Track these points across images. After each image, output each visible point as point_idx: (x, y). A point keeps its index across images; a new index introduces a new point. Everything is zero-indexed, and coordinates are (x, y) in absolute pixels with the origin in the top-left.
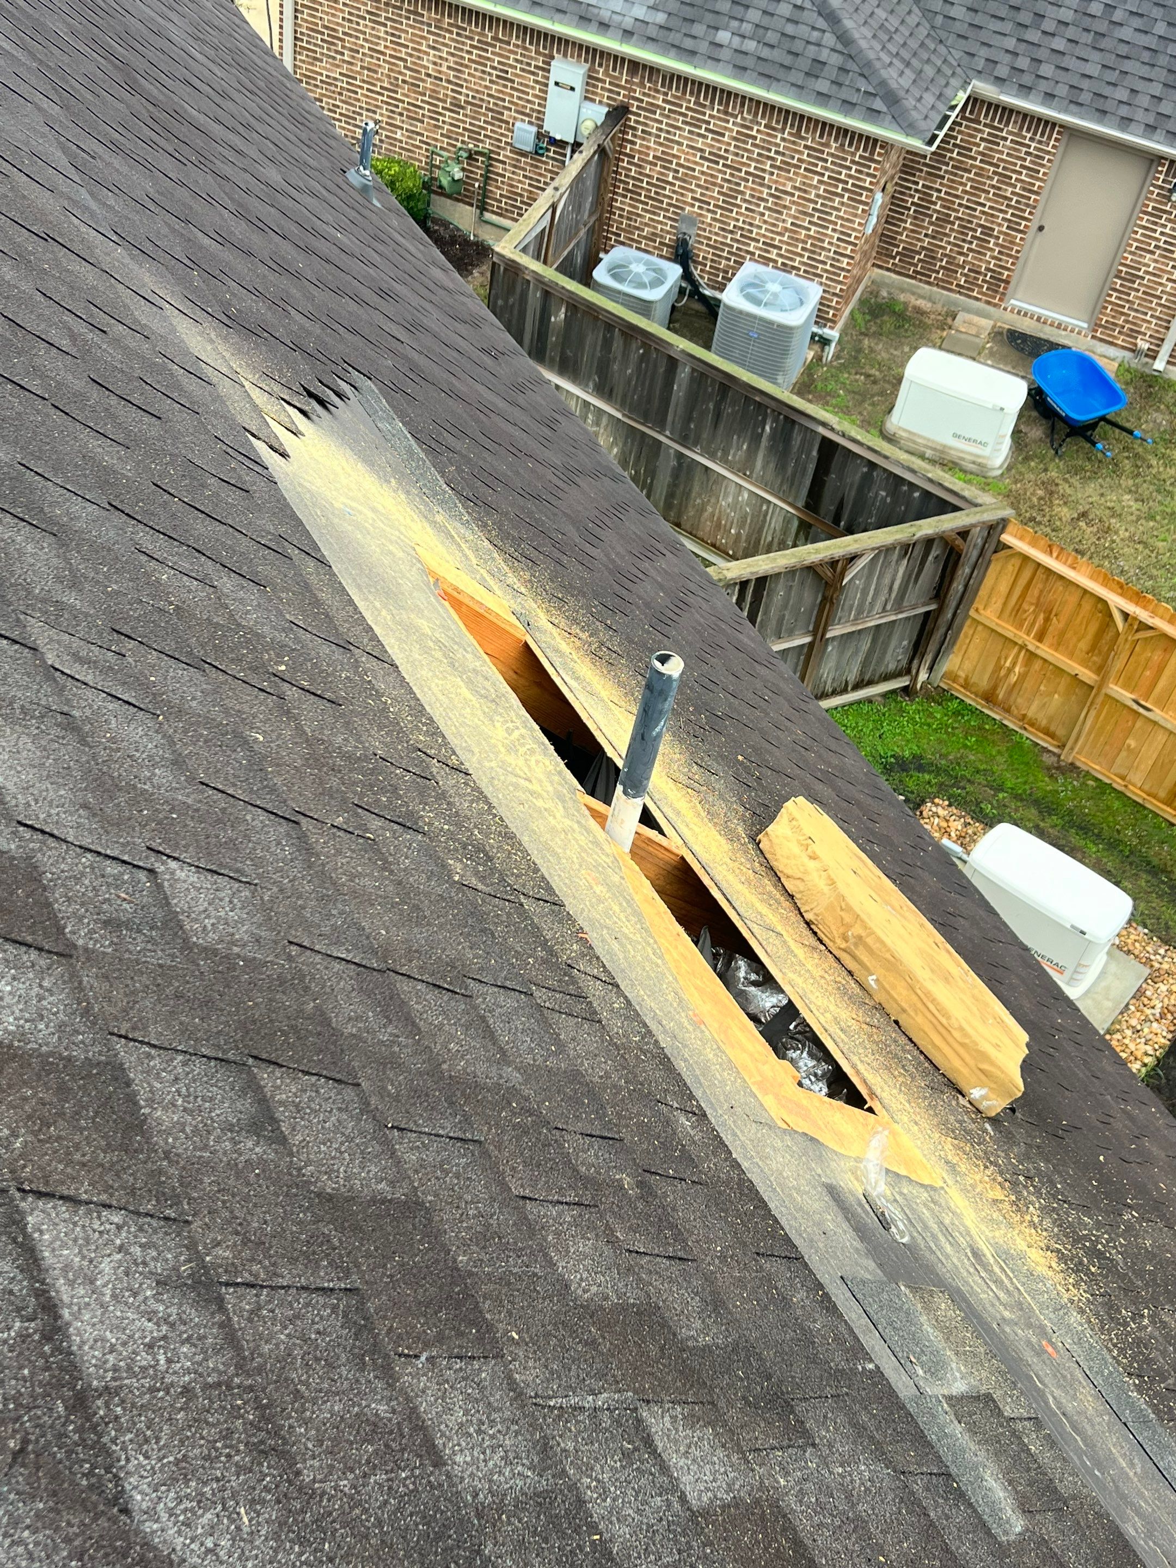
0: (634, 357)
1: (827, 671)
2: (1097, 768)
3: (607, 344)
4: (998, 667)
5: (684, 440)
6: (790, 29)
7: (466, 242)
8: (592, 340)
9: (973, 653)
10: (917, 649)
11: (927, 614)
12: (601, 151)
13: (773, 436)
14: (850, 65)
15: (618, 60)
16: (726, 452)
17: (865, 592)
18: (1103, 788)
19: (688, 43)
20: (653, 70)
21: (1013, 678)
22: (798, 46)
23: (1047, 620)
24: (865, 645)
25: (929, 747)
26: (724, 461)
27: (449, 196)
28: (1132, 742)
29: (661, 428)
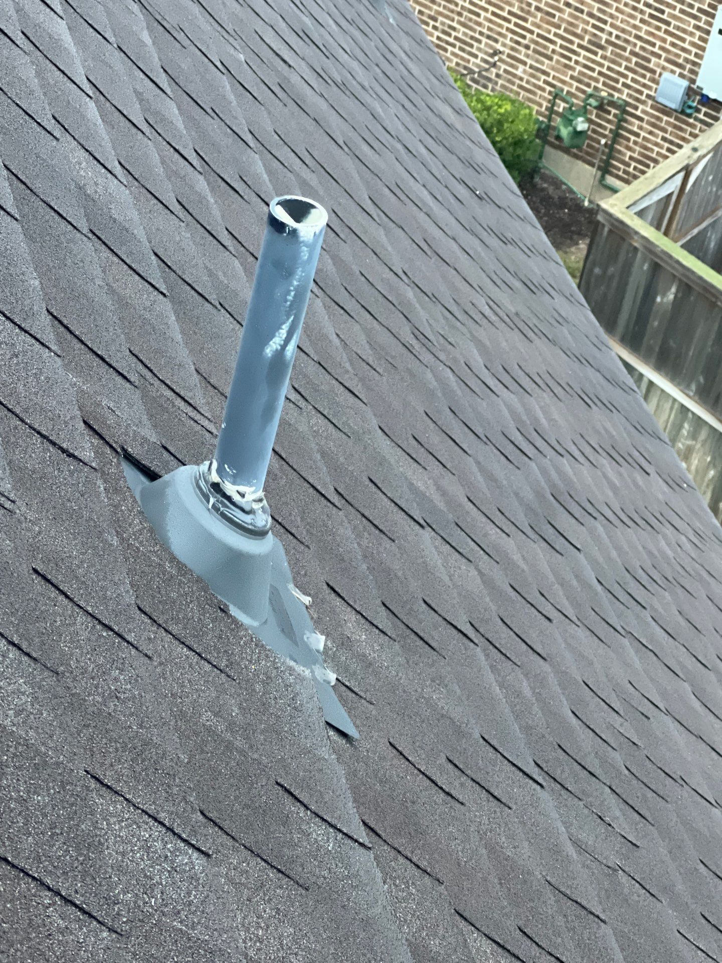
7: (577, 206)
27: (566, 150)
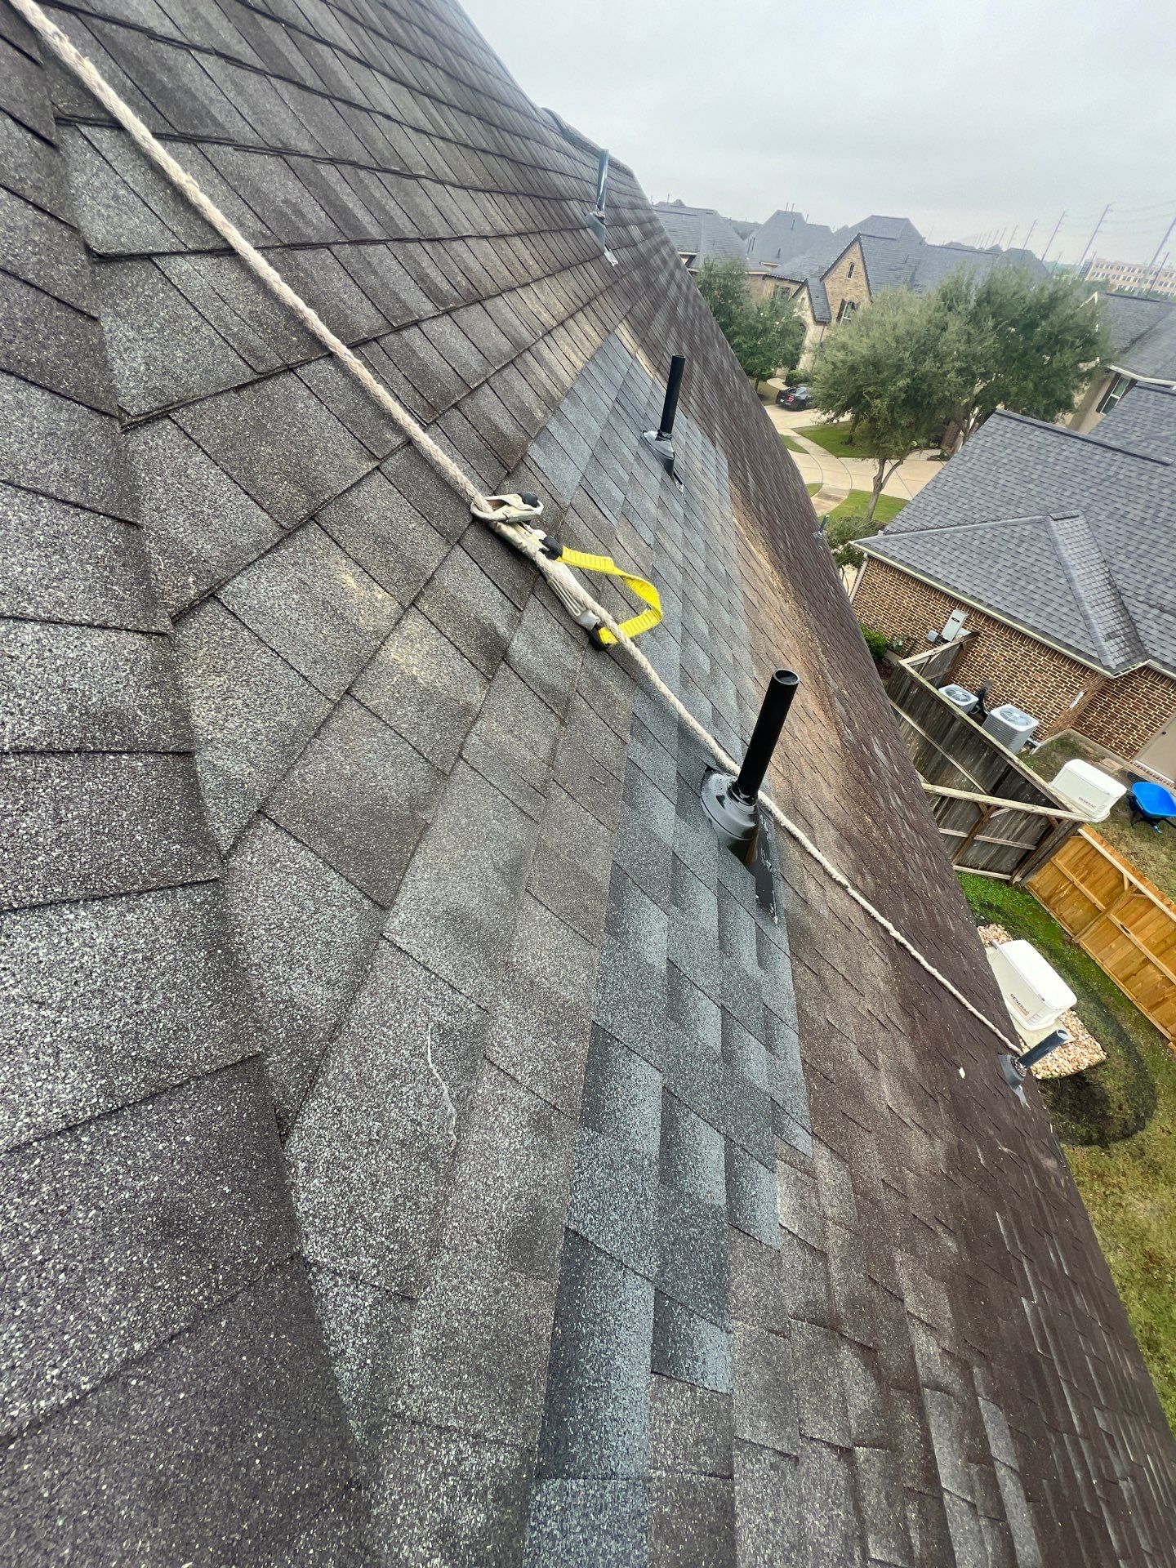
0: (938, 714)
1: (971, 855)
2: (1091, 952)
3: (930, 706)
4: (1056, 888)
5: (948, 750)
6: (1064, 618)
8: (924, 703)
9: (1046, 878)
10: (1020, 864)
11: (1029, 851)
12: (961, 645)
13: (986, 759)
14: (1087, 637)
15: (982, 614)
16: (963, 760)
17: (1000, 828)
18: (1089, 960)
19: (1014, 614)
20: (995, 621)
21: (1062, 895)
22: (1064, 624)
23: (1089, 874)
24: (993, 851)
25: (1007, 906)
26: (961, 764)
28: (1113, 945)
29: (940, 743)
